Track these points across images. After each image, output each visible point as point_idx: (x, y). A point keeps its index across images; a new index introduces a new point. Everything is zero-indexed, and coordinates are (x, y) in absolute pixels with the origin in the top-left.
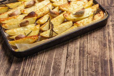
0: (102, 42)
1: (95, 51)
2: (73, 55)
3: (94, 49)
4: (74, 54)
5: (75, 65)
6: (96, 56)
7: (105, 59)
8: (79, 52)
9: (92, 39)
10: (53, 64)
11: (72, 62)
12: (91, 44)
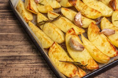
1: (11, 72)
2: (9, 50)
4: (10, 52)
8: (13, 56)
9: (35, 69)
12: (23, 67)
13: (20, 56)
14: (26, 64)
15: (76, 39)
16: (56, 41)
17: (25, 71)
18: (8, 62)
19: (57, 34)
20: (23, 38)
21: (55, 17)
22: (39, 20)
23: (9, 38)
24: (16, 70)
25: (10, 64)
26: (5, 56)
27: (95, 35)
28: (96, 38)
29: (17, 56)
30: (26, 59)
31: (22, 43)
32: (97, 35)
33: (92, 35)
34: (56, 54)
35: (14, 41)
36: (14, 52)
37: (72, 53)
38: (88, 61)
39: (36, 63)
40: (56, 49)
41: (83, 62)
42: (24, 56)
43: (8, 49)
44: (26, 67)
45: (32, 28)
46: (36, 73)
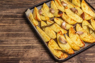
0: (37, 59)
1: (29, 55)
4: (27, 43)
5: (17, 44)
6: (24, 55)
7: (20, 61)
8: (29, 46)
9: (41, 53)
10: (20, 33)
11: (21, 42)
12: (35, 52)
13: (33, 46)
14: (36, 50)
15: (63, 37)
16: (52, 38)
17: (36, 54)
18: (27, 49)
19: (52, 34)
20: (33, 35)
21: (51, 23)
22: (42, 25)
23: (26, 35)
24: (31, 54)
25: (27, 50)
26: (25, 46)
27: (73, 34)
28: (74, 36)
29: (31, 46)
30: (36, 48)
31: (33, 38)
32: (74, 35)
33: (71, 34)
34: (52, 45)
35: (29, 37)
36: (29, 43)
37: (60, 45)
38: (69, 50)
39: (42, 50)
40: (52, 42)
41: (66, 50)
42: (35, 46)
43: (26, 42)
44: (37, 52)
45: (38, 30)
46: (42, 55)
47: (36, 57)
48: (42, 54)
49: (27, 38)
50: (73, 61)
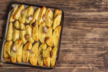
0: (74, 62)
3: (68, 58)
4: (64, 47)
6: (63, 58)
7: (61, 63)
8: (66, 50)
12: (72, 56)
13: (69, 50)
14: (73, 54)
18: (65, 53)
26: (63, 50)
30: (72, 52)
36: (66, 47)
42: (71, 50)
43: (63, 45)
47: (73, 60)
48: (77, 57)
49: (64, 41)
50: (102, 64)
